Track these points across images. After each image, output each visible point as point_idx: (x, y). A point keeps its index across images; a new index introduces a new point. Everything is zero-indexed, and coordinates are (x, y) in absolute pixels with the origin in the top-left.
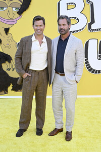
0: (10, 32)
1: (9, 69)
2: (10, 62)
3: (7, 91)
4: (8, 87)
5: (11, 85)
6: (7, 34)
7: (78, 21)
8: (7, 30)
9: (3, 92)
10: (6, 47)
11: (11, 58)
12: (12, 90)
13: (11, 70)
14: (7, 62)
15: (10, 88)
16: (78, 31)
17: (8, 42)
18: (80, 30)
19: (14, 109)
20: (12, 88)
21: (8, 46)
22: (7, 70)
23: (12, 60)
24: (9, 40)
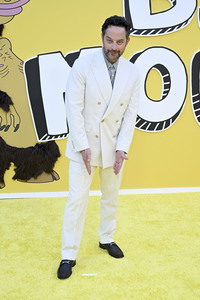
0: (5, 34)
1: (7, 128)
3: (3, 182)
4: (3, 172)
5: (13, 167)
7: (175, 3)
11: (10, 98)
12: (14, 178)
13: (12, 128)
15: (10, 173)
16: (173, 28)
17: (1, 60)
18: (180, 25)
19: (22, 224)
20: (14, 173)
21: (3, 70)
22: (1, 129)
23: (12, 103)
24: (4, 55)
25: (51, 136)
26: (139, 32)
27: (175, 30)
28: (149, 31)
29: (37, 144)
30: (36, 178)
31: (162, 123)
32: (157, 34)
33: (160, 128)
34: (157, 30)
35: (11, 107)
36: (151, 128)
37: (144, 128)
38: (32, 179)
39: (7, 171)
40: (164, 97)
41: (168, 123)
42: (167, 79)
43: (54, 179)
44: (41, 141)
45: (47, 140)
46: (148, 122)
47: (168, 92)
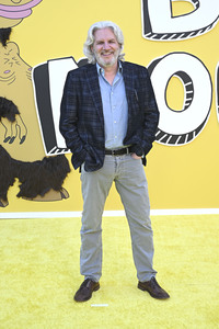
0: (13, 37)
1: (10, 140)
2: (12, 120)
3: (6, 199)
4: (7, 189)
5: (17, 183)
6: (4, 45)
7: (198, 6)
8: (5, 34)
10: (2, 80)
11: (16, 107)
12: (18, 196)
13: (17, 140)
14: (4, 120)
15: (14, 190)
16: (196, 32)
17: (8, 67)
18: (204, 29)
19: (26, 247)
20: (18, 190)
21: (9, 77)
22: (5, 141)
23: (18, 113)
24: (11, 61)
25: (61, 150)
26: (159, 36)
27: (198, 34)
28: (170, 35)
29: (45, 158)
30: (43, 196)
31: (184, 136)
32: (179, 39)
33: (182, 141)
34: (178, 34)
35: (17, 117)
36: (172, 142)
37: (164, 141)
38: (39, 197)
39: (11, 188)
40: (186, 107)
41: (191, 135)
42: (190, 88)
43: (64, 197)
44: (49, 155)
45: (56, 154)
46: (169, 135)
47: (190, 102)
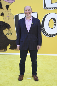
1: (8, 34)
2: (9, 29)
3: (6, 49)
4: (7, 47)
6: (7, 9)
8: (7, 7)
9: (4, 50)
10: (6, 18)
11: (10, 26)
12: (10, 49)
13: (10, 34)
14: (7, 29)
17: (8, 15)
19: (11, 62)
20: (10, 47)
21: (8, 18)
22: (7, 34)
23: (10, 27)
24: (9, 14)
26: (48, 8)
28: (50, 8)
30: (16, 49)
31: (53, 35)
32: (53, 9)
34: (53, 8)
35: (10, 28)
36: (50, 36)
37: (48, 36)
38: (15, 49)
39: (8, 47)
40: (54, 27)
41: (55, 35)
42: (55, 22)
46: (49, 34)
47: (55, 26)
